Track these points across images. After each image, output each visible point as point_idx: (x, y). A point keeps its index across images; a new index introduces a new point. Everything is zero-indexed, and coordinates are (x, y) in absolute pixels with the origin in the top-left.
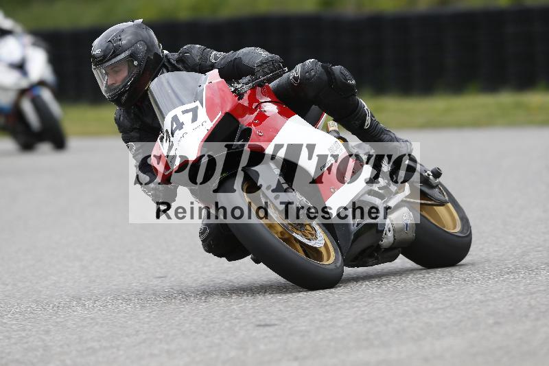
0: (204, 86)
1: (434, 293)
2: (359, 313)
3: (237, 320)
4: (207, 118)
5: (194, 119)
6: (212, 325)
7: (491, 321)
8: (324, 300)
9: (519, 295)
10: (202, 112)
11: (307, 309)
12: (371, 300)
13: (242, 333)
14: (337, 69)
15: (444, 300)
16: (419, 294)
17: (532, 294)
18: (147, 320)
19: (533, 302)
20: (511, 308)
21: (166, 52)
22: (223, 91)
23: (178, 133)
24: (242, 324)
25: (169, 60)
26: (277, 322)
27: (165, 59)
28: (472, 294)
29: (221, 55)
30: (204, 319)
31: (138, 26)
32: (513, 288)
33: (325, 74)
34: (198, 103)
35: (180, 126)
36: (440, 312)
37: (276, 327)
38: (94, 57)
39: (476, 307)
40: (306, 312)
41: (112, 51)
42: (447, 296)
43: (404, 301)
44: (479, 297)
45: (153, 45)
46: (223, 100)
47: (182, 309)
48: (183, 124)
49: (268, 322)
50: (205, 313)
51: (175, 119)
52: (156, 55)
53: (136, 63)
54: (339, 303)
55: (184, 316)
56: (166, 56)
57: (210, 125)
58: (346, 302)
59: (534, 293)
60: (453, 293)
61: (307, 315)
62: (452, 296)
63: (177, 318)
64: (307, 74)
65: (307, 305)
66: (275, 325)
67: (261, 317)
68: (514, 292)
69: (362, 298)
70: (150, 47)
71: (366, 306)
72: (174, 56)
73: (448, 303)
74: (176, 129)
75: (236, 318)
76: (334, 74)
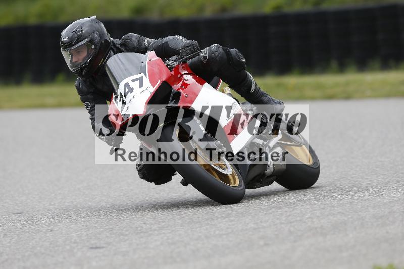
0: (146, 62)
1: (220, 223)
2: (165, 238)
3: (75, 245)
4: (150, 85)
5: (141, 85)
6: (56, 248)
7: (262, 243)
8: (139, 229)
9: (281, 223)
10: (146, 81)
11: (126, 235)
12: (174, 229)
13: (79, 254)
14: (234, 51)
15: (228, 228)
16: (208, 224)
17: (291, 223)
18: (8, 244)
19: (292, 229)
20: (276, 233)
21: (112, 39)
22: (160, 66)
23: (129, 96)
24: (79, 247)
25: (114, 45)
26: (104, 245)
27: (112, 44)
28: (248, 224)
29: (152, 41)
30: (51, 244)
31: (93, 21)
32: (278, 219)
33: (225, 54)
34: (142, 74)
35: (131, 90)
36: (224, 236)
37: (105, 249)
38: (63, 42)
39: (251, 233)
40: (126, 238)
41: (77, 38)
42: (229, 225)
43: (198, 229)
44: (252, 225)
45: (103, 34)
46: (161, 72)
47: (35, 237)
48: (133, 89)
49: (98, 245)
50: (52, 239)
51: (127, 85)
52: (106, 41)
53: (93, 47)
54: (151, 231)
55: (36, 242)
56: (113, 41)
57: (152, 90)
58: (155, 230)
59: (293, 222)
60: (233, 223)
61: (127, 240)
62: (233, 225)
63: (31, 244)
64: (213, 55)
65: (127, 233)
66: (103, 247)
67: (93, 242)
68: (278, 221)
69: (167, 227)
70: (101, 35)
71: (170, 233)
72: (118, 42)
73: (230, 230)
74: (128, 93)
75: (74, 243)
76: (231, 55)
